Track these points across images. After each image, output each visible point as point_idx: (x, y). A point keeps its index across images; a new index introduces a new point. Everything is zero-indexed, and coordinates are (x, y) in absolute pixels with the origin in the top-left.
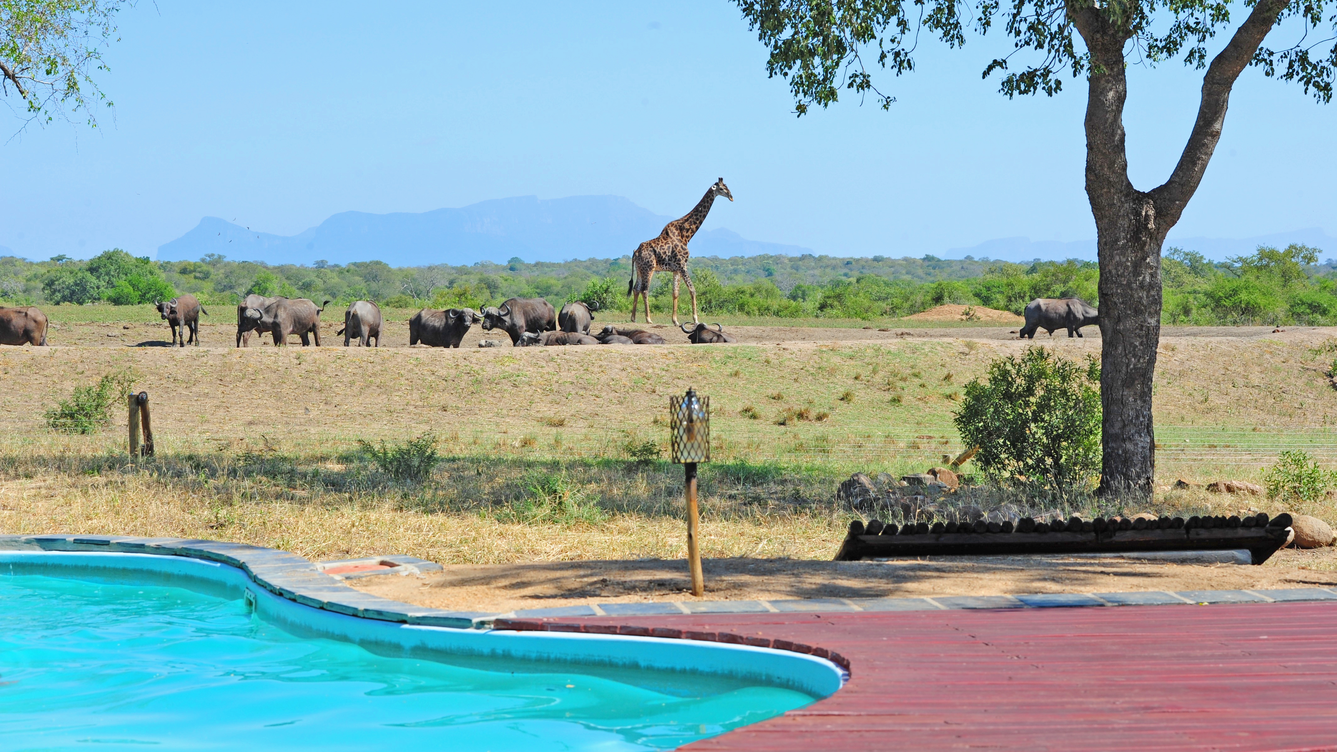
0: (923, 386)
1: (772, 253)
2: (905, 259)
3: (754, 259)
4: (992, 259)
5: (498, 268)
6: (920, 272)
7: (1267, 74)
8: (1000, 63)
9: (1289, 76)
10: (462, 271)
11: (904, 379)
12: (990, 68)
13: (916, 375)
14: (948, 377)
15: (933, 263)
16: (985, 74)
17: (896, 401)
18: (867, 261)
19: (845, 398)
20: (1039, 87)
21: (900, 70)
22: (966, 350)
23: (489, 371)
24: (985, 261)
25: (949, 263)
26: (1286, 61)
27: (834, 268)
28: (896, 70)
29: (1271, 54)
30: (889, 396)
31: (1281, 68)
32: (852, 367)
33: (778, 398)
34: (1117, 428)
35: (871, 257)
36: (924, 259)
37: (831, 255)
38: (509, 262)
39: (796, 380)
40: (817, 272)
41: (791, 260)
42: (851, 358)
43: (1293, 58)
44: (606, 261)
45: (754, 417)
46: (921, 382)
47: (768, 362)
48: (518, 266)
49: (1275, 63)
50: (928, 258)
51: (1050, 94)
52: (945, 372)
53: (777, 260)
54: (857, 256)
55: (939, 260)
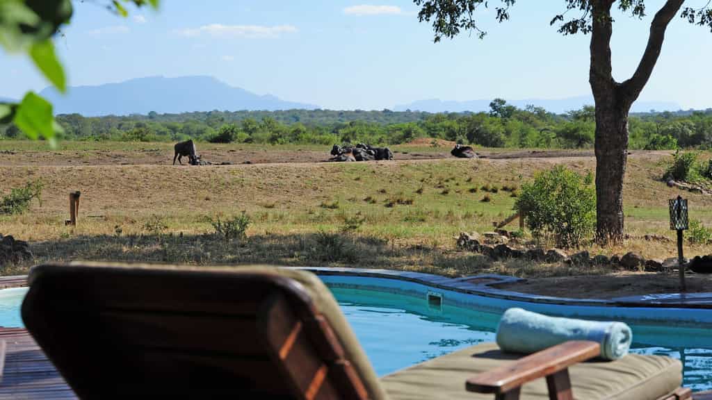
0: (457, 184)
1: (298, 108)
2: (373, 111)
3: (289, 111)
4: (421, 111)
5: (143, 117)
6: (381, 118)
7: (690, 22)
8: (560, 17)
9: (702, 23)
10: (124, 118)
11: (447, 181)
12: (555, 19)
13: (453, 179)
14: (469, 180)
15: (389, 113)
16: (551, 23)
17: (445, 193)
18: (351, 112)
19: (419, 192)
20: (579, 29)
21: (501, 20)
22: (477, 165)
23: (227, 178)
24: (417, 113)
25: (397, 114)
26: (701, 15)
27: (333, 116)
28: (499, 19)
29: (693, 12)
30: (441, 190)
31: (698, 19)
32: (419, 175)
33: (383, 191)
34: (605, 207)
35: (353, 110)
36: (383, 112)
37: (331, 109)
38: (150, 114)
39: (391, 182)
40: (324, 119)
41: (309, 112)
42: (418, 169)
43: (705, 14)
44: (205, 113)
45: (374, 202)
46: (457, 182)
47: (374, 172)
48: (154, 116)
49: (695, 16)
50: (386, 111)
51: (585, 33)
52: (468, 177)
53: (301, 111)
54: (346, 110)
55: (392, 112)
